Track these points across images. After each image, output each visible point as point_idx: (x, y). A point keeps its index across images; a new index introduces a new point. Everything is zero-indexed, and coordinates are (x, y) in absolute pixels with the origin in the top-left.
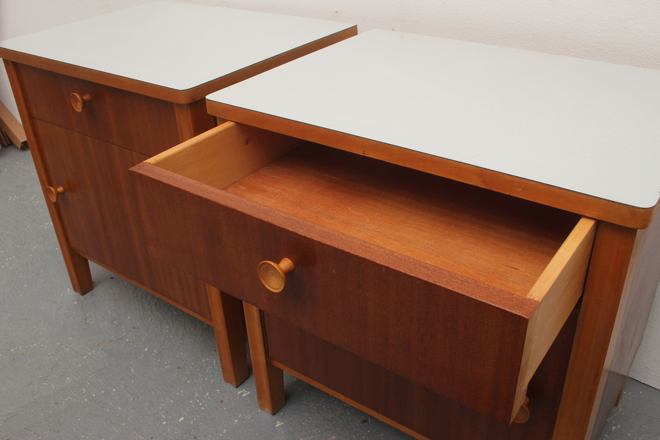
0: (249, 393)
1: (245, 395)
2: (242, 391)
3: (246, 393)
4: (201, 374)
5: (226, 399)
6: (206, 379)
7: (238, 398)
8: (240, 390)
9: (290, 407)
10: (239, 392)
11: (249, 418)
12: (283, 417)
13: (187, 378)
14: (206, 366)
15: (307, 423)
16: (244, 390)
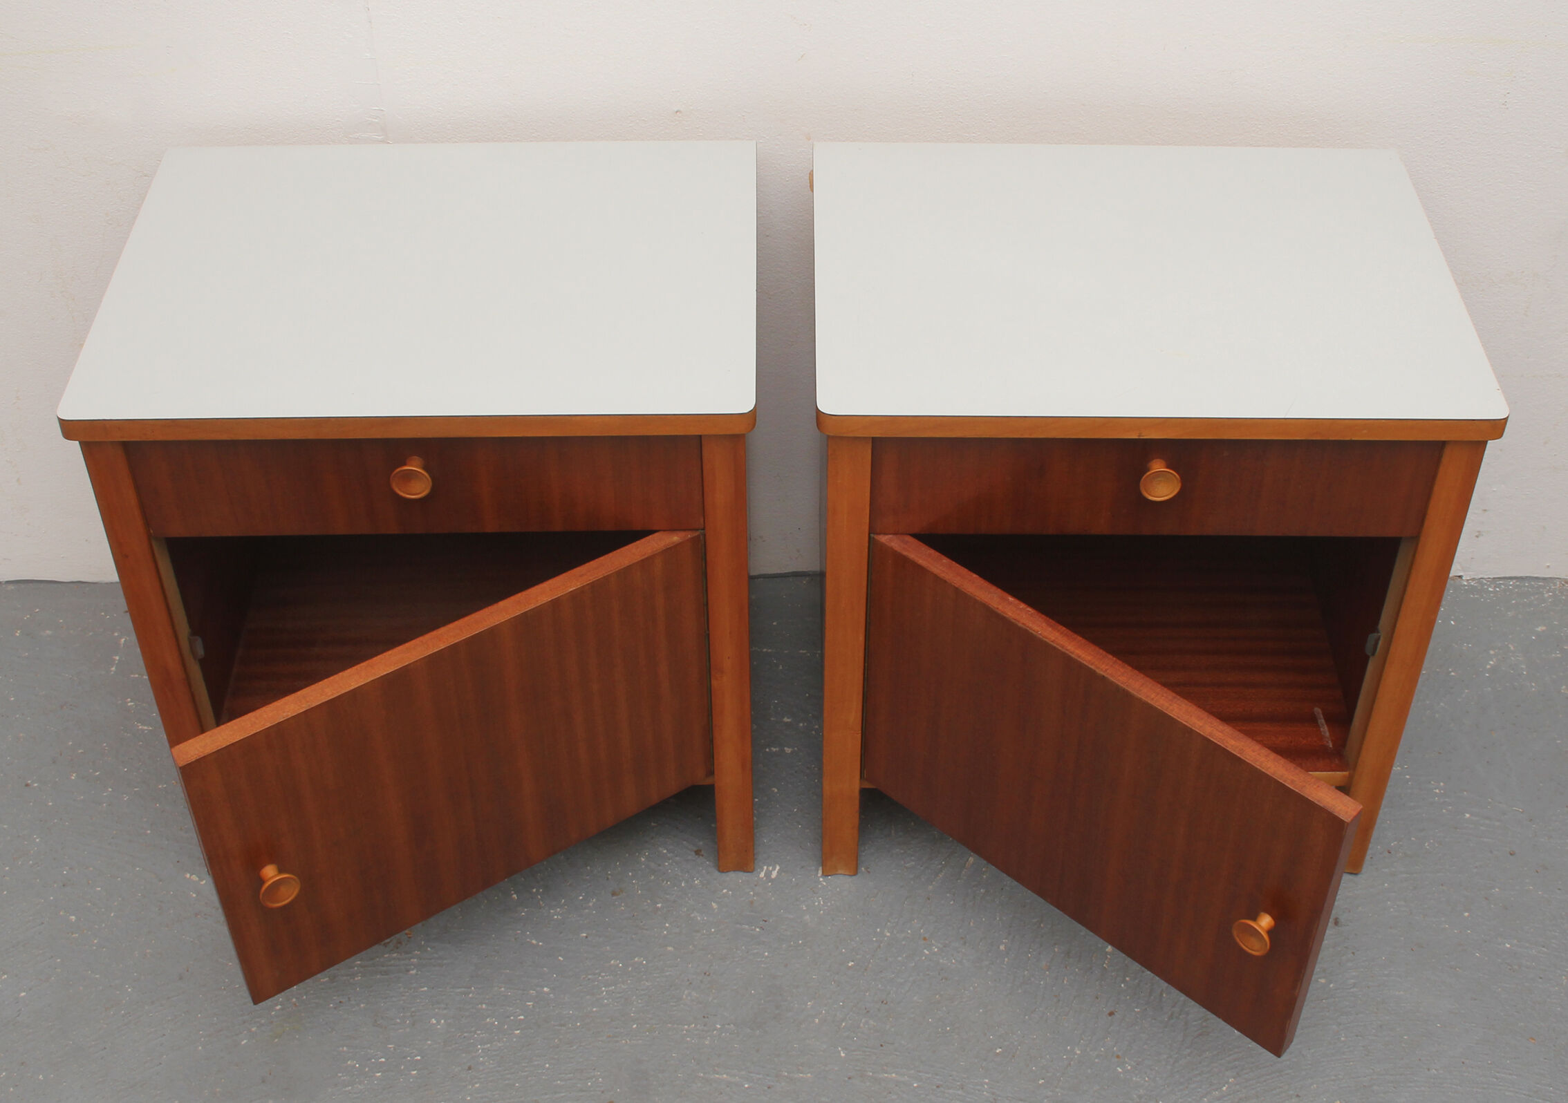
0: (778, 868)
1: (774, 874)
2: (764, 871)
3: (774, 869)
4: (665, 882)
5: (754, 896)
6: (683, 885)
7: (770, 884)
8: (759, 870)
9: (864, 854)
10: (762, 875)
11: (822, 903)
12: (869, 872)
13: (649, 901)
14: (659, 865)
15: (913, 861)
16: (765, 867)
